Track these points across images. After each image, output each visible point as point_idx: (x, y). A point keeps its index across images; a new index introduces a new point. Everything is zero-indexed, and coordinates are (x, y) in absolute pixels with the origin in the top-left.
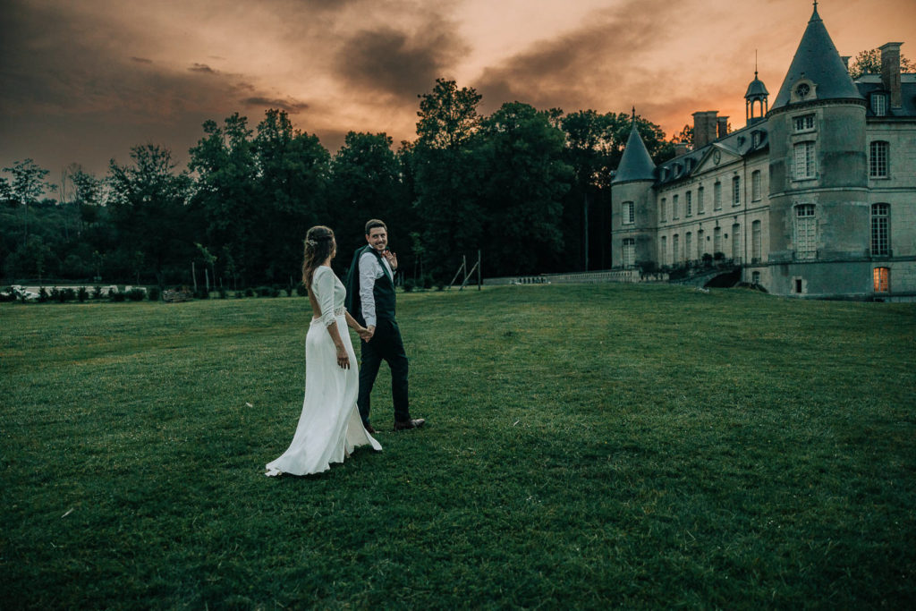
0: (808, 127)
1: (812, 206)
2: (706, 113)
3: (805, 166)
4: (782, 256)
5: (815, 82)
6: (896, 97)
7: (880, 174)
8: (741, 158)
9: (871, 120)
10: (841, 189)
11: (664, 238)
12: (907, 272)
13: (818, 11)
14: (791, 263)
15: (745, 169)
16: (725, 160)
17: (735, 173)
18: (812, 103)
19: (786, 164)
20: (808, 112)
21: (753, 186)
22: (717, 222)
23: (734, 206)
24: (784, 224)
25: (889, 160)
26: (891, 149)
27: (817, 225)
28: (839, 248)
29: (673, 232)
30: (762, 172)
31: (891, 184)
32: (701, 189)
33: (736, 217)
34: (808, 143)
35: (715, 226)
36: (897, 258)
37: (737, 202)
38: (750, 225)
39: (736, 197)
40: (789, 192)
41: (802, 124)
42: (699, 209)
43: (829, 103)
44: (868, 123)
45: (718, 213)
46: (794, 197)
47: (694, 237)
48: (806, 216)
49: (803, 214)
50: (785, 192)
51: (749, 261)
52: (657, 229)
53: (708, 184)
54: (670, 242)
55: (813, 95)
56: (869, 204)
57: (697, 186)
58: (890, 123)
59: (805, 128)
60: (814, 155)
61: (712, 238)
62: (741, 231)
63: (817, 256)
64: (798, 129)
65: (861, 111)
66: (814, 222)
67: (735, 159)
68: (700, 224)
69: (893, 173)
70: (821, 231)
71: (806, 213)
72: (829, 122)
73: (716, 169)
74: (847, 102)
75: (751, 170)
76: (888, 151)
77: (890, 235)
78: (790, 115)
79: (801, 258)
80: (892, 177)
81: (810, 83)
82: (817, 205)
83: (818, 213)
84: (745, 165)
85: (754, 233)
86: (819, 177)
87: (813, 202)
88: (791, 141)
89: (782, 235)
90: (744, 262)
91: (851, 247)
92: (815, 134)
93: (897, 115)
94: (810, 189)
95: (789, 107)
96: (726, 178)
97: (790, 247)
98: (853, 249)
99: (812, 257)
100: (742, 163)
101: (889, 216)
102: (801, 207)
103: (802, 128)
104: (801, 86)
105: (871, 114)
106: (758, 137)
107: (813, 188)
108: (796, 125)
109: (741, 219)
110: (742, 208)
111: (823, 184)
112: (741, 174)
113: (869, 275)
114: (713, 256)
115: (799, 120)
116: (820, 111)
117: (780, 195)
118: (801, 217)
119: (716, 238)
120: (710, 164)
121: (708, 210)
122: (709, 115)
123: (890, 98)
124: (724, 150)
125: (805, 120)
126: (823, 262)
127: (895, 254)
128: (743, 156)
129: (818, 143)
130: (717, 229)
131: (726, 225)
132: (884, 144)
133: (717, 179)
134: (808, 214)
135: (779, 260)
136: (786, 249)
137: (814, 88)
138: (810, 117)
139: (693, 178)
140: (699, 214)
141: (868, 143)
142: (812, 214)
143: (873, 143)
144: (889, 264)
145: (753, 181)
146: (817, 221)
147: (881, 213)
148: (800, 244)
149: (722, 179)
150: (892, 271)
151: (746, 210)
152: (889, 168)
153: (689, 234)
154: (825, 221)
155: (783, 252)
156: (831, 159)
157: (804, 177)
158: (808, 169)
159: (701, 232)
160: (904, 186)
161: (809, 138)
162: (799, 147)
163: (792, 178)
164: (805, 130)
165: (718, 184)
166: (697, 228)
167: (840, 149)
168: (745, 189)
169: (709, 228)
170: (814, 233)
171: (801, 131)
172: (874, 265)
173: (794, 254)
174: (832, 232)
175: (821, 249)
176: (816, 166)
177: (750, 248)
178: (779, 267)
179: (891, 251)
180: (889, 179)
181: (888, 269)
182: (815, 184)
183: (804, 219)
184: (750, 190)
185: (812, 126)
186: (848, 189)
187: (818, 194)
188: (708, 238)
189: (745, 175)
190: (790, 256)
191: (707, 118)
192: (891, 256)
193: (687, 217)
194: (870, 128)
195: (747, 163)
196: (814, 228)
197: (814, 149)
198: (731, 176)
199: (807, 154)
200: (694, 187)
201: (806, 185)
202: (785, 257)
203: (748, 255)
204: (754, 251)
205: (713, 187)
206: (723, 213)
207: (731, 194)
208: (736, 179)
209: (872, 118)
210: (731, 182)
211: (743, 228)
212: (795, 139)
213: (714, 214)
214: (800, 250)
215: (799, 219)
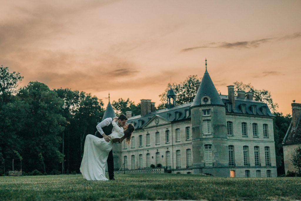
0: (208, 114)
1: (210, 145)
2: (147, 100)
3: (207, 129)
4: (200, 165)
5: (210, 97)
6: (234, 106)
7: (230, 134)
8: (170, 123)
9: (227, 113)
10: (220, 139)
11: (125, 157)
12: (240, 172)
13: (207, 69)
14: (203, 168)
15: (172, 127)
16: (161, 122)
17: (167, 129)
18: (209, 105)
19: (200, 128)
20: (208, 108)
21: (176, 136)
22: (157, 150)
23: (166, 143)
24: (200, 152)
25: (233, 129)
26: (233, 124)
27: (213, 153)
28: (220, 162)
29: (131, 154)
30: (180, 129)
31: (234, 138)
32: (148, 134)
33: (168, 148)
34: (208, 120)
35: (157, 152)
36: (237, 167)
37: (168, 141)
38: (175, 152)
39: (167, 139)
40: (202, 139)
41: (206, 113)
42: (147, 143)
43: (215, 106)
44: (226, 114)
45: (157, 146)
46: (204, 141)
47: (144, 157)
48: (208, 149)
49: (207, 148)
50: (200, 139)
51: (175, 168)
52: (121, 152)
53: (152, 133)
54: (129, 159)
55: (209, 102)
56: (228, 145)
57: (146, 133)
58: (233, 115)
59: (207, 114)
60: (210, 125)
61: (155, 157)
62: (171, 154)
63: (213, 165)
64: (204, 114)
65: (223, 109)
66: (212, 152)
67: (167, 123)
68: (148, 151)
69: (234, 134)
70: (214, 156)
71: (208, 148)
72: (215, 113)
73: (157, 126)
74: (221, 106)
75: (175, 128)
76: (232, 125)
77: (234, 158)
78: (201, 109)
79: (207, 166)
80: (234, 135)
81: (208, 97)
82: (213, 145)
83: (213, 148)
84: (172, 126)
85: (177, 155)
86: (213, 134)
87: (211, 144)
88: (202, 119)
89: (199, 156)
90: (172, 168)
91: (224, 162)
92: (211, 117)
93: (235, 112)
94: (210, 138)
95: (201, 106)
96: (162, 131)
97: (203, 161)
98: (225, 163)
99: (211, 165)
100: (171, 125)
101: (234, 150)
102: (206, 145)
103: (206, 114)
104: (205, 98)
105: (227, 111)
106: (178, 114)
107: (211, 138)
108: (203, 113)
109: (170, 149)
110: (171, 144)
111: (214, 137)
112: (170, 129)
113: (229, 173)
114: (155, 166)
115: (204, 111)
116: (212, 108)
117: (198, 140)
118: (207, 149)
119: (157, 157)
120: (153, 123)
121: (152, 144)
122: (148, 101)
123: (232, 105)
124: (160, 118)
125: (206, 111)
126: (215, 168)
127: (236, 165)
128: (172, 122)
129: (212, 121)
130: (157, 153)
131: (162, 152)
132: (230, 122)
133: (157, 131)
134: (209, 148)
135: (198, 167)
136: (201, 162)
137: (210, 100)
138: (208, 111)
139: (143, 129)
140: (147, 146)
141: (226, 122)
142: (211, 148)
143: (228, 122)
144: (235, 169)
145: (176, 133)
146: (213, 151)
147: (231, 149)
148: (207, 160)
149: (160, 131)
150: (236, 172)
151: (173, 145)
152: (233, 132)
153: (141, 155)
154: (216, 151)
155: (200, 163)
156: (217, 127)
157: (207, 134)
158: (208, 130)
159: (148, 154)
160: (238, 139)
161: (208, 118)
162: (205, 121)
163: (203, 134)
164: (207, 115)
165: (157, 133)
166: (146, 152)
167: (219, 124)
168: (172, 136)
169: (153, 153)
170: (211, 156)
171: (205, 115)
172: (230, 169)
173: (204, 164)
174: (218, 156)
175: (214, 162)
176: (212, 130)
177: (175, 162)
178: (198, 169)
179: (235, 164)
180: (233, 136)
181: (234, 171)
182: (211, 136)
183: (207, 150)
184: (174, 137)
185: (209, 114)
186: (222, 139)
187: (213, 141)
188: (153, 157)
189: (172, 130)
190: (203, 165)
191: (147, 102)
192: (235, 166)
193: (139, 147)
194: (227, 116)
195: (173, 125)
196: (211, 154)
197: (210, 123)
198: (165, 130)
199: (208, 125)
200: (144, 134)
201: (208, 137)
202: (201, 165)
203: (174, 165)
204: (177, 163)
205: (155, 134)
206: (160, 146)
207: (165, 138)
208: (167, 131)
209: (228, 113)
210: (165, 132)
211: (172, 153)
212: (204, 118)
213: (156, 146)
214: (206, 163)
215: (206, 150)
